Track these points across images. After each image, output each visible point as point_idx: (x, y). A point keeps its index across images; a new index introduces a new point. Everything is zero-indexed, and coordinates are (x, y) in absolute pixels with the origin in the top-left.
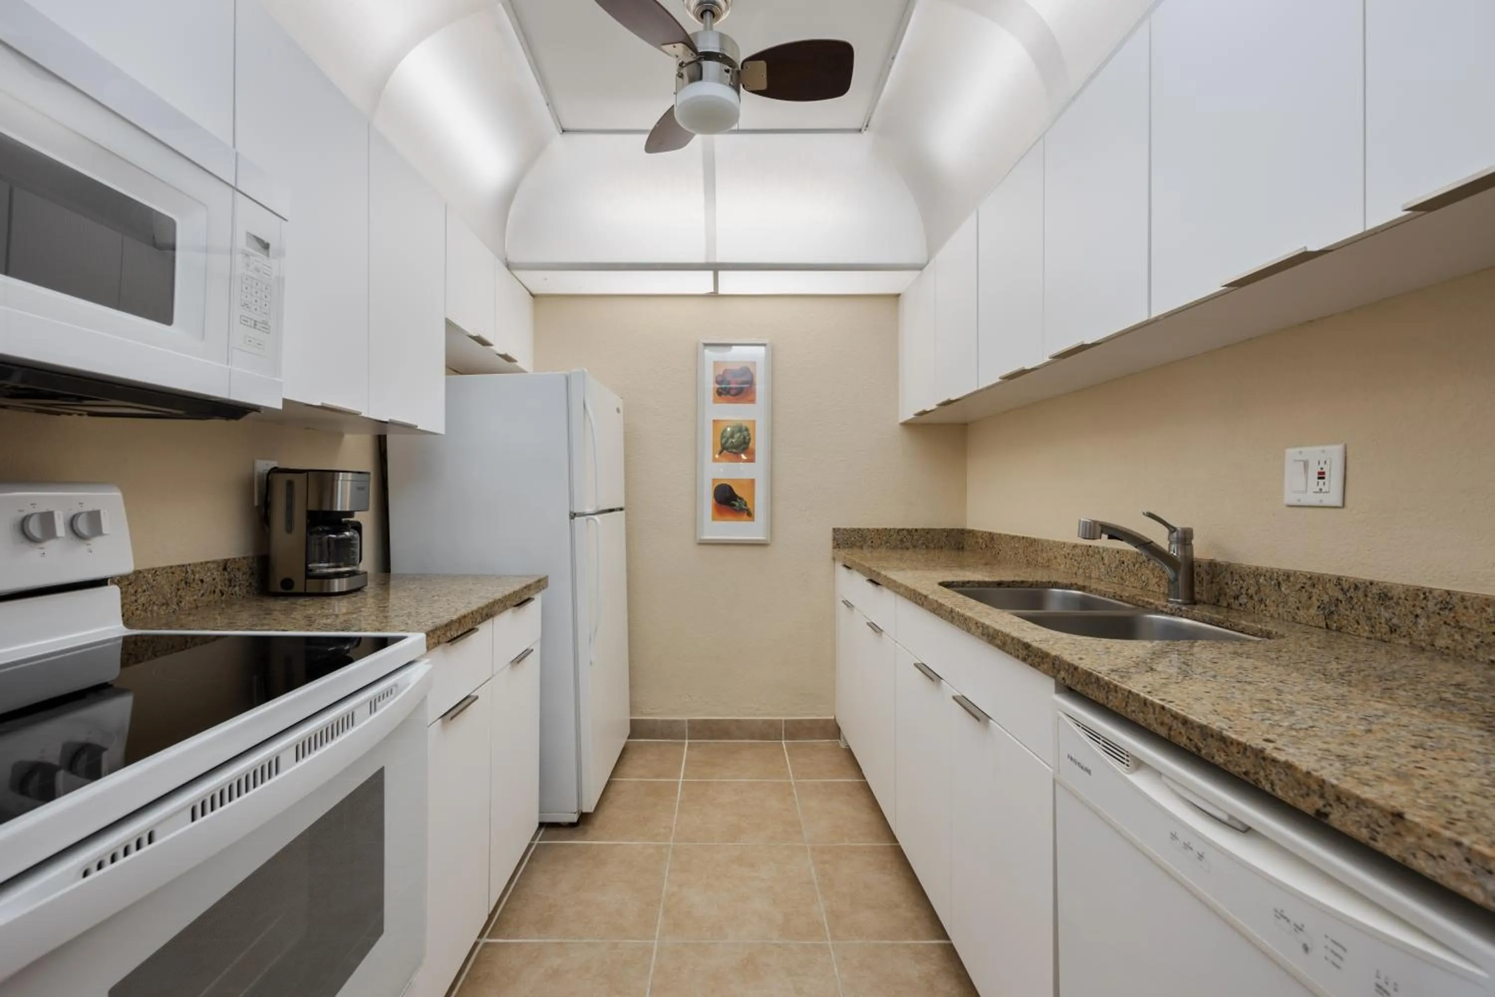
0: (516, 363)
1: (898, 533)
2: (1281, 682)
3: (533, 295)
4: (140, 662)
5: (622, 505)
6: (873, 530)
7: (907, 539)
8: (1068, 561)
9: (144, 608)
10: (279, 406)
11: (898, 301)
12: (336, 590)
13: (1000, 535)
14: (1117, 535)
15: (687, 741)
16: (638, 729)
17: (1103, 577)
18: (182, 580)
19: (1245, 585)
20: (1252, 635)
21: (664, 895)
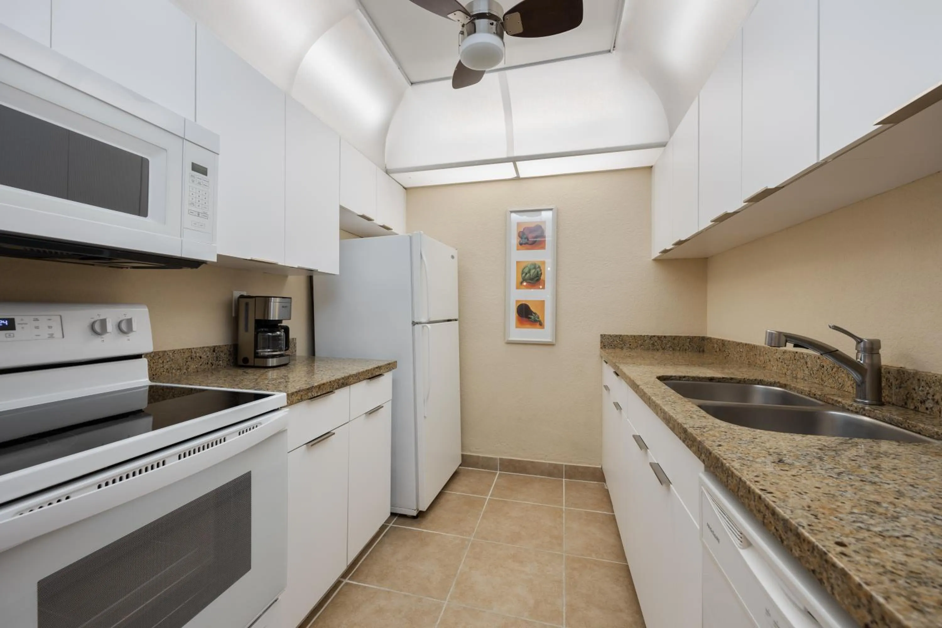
0: (392, 230)
1: (650, 339)
2: (912, 486)
3: (404, 188)
4: (165, 399)
5: (457, 317)
6: (631, 336)
7: (657, 343)
8: (780, 364)
9: (168, 371)
10: (215, 259)
11: (651, 170)
12: (270, 365)
13: (729, 341)
14: (800, 343)
15: (498, 472)
16: (466, 461)
17: (806, 378)
18: (189, 356)
19: (931, 391)
20: (928, 437)
21: (459, 571)
